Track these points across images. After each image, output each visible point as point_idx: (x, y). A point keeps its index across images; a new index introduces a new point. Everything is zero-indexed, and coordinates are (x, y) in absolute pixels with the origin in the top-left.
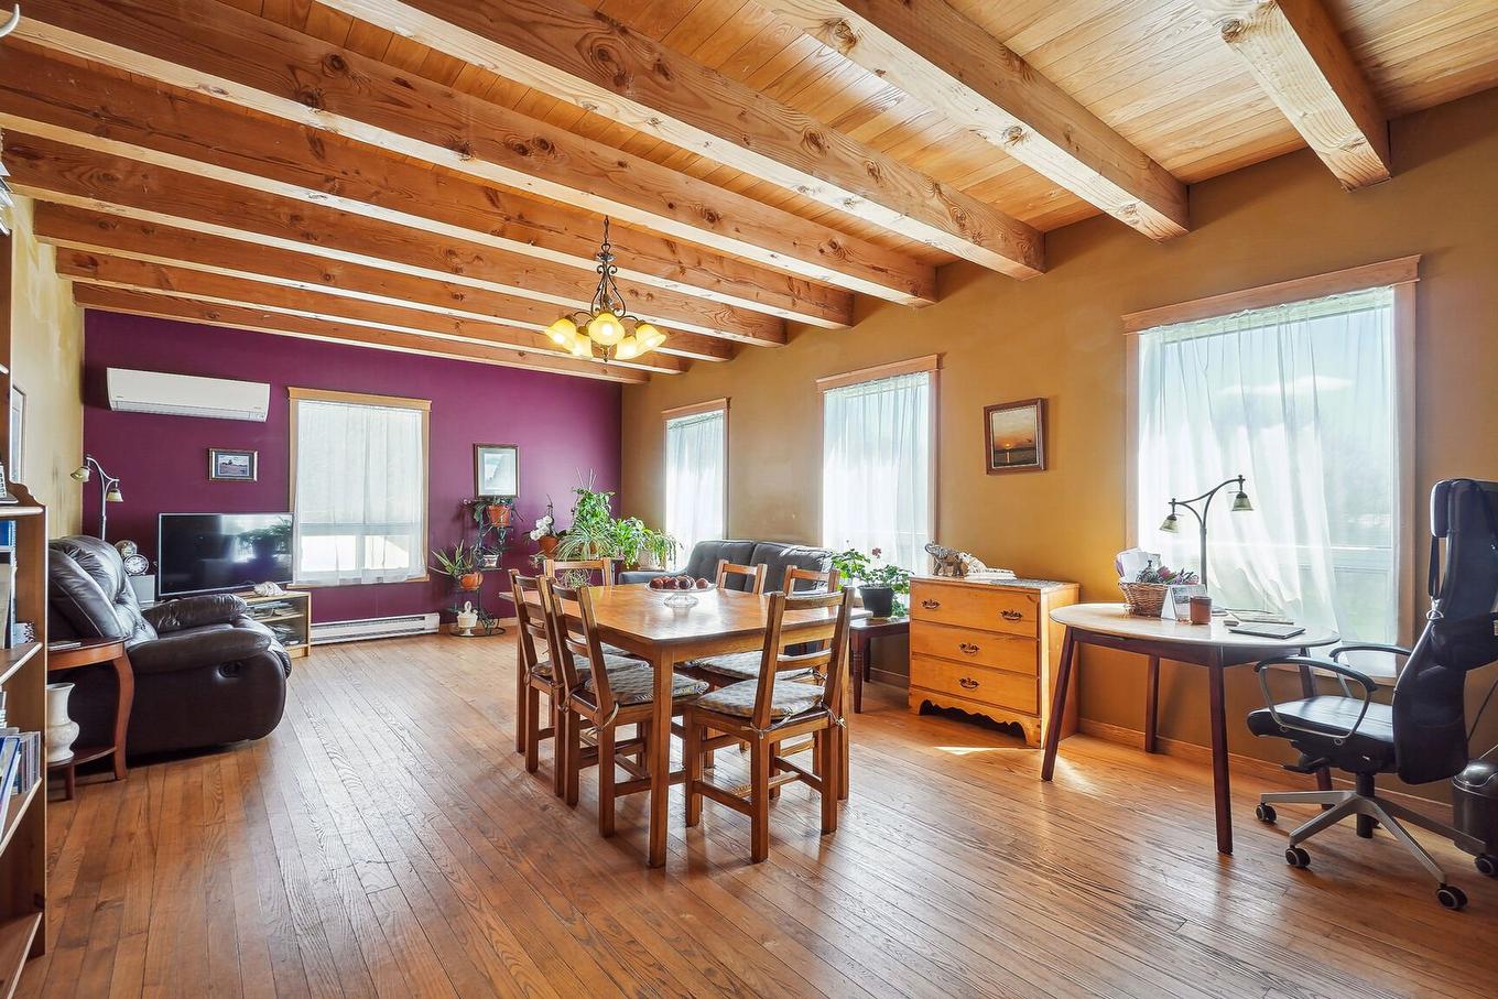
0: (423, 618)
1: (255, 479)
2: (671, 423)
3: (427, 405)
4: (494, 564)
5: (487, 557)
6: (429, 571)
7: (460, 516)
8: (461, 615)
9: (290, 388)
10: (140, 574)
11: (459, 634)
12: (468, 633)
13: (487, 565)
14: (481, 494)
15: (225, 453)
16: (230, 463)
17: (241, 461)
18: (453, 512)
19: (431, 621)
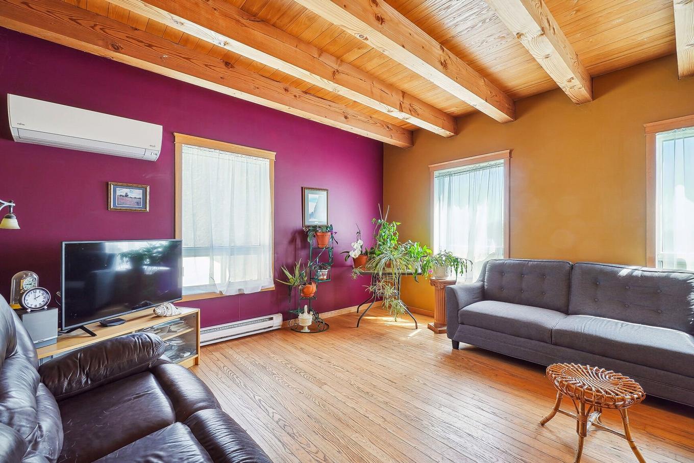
0: (271, 319)
1: (148, 209)
2: (436, 173)
3: (273, 155)
4: (325, 277)
5: (320, 272)
6: (275, 282)
7: (293, 241)
8: (301, 316)
9: (175, 134)
10: (41, 309)
11: (297, 329)
12: (306, 330)
13: (322, 277)
14: (307, 224)
15: (122, 186)
16: (127, 196)
17: (135, 194)
18: (289, 237)
19: (277, 320)
